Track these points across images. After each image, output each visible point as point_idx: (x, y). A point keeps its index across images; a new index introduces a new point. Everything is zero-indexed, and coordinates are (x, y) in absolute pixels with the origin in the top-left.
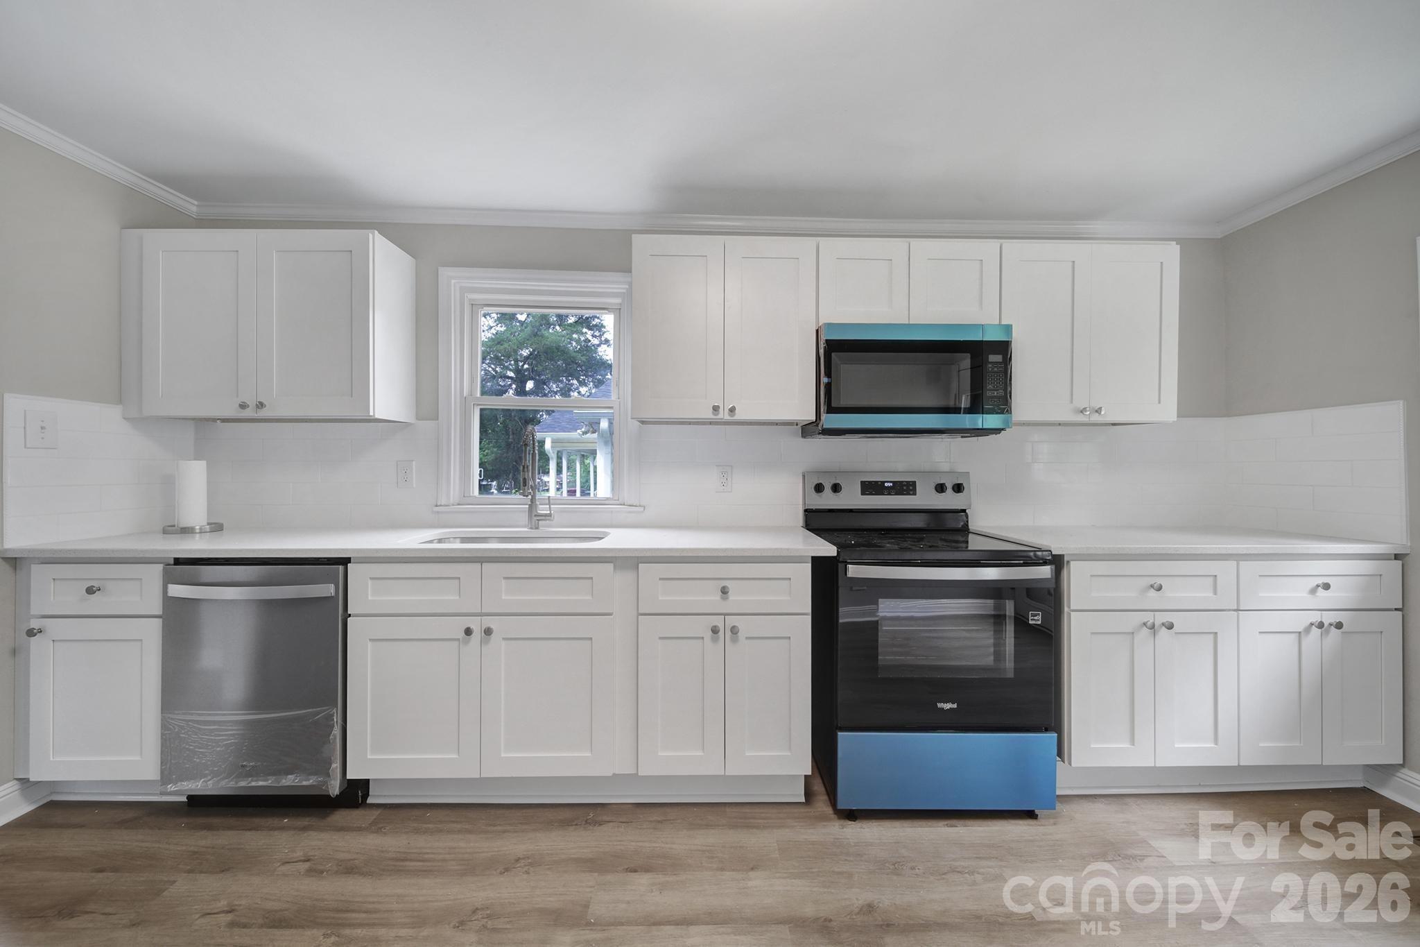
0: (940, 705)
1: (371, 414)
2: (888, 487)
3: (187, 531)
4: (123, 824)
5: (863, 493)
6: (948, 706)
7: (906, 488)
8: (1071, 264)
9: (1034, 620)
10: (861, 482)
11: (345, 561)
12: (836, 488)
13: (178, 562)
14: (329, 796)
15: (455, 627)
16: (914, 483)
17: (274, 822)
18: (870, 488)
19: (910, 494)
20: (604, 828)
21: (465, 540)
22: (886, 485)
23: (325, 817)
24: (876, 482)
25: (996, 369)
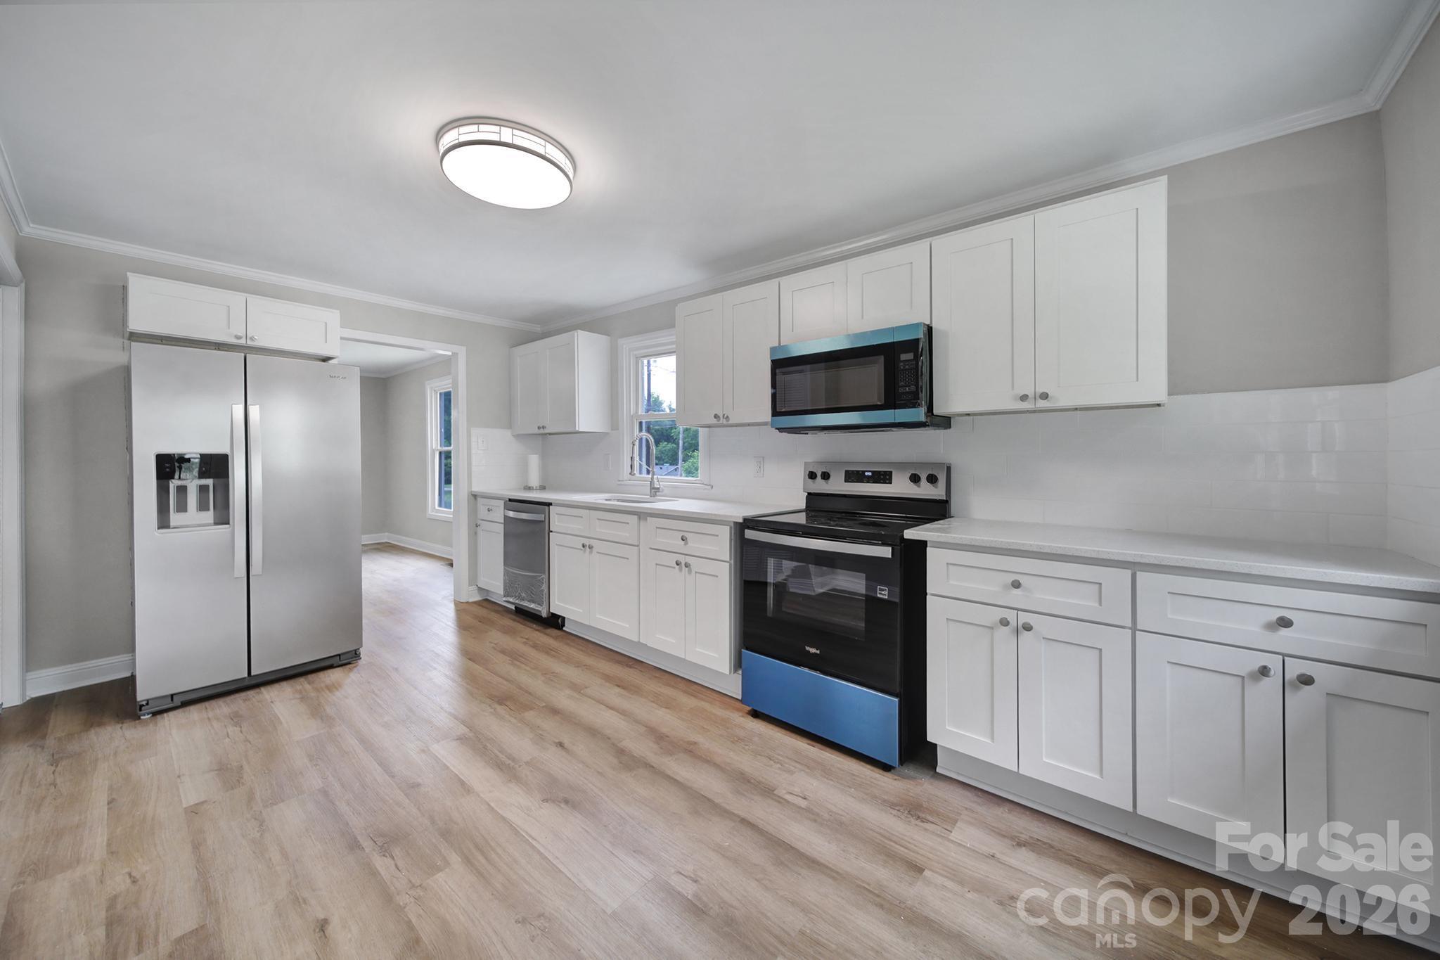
0: (807, 648)
1: (577, 429)
2: (868, 476)
3: (529, 489)
4: (497, 612)
5: (846, 481)
6: (813, 650)
7: (883, 477)
8: (1010, 241)
9: (881, 594)
10: (846, 471)
11: (549, 504)
12: (826, 476)
13: (510, 500)
14: (541, 616)
15: (578, 542)
16: (891, 472)
17: (531, 625)
18: (854, 476)
19: (886, 483)
20: (631, 670)
21: (618, 500)
22: (866, 474)
23: (546, 628)
24: (858, 471)
25: (907, 367)
